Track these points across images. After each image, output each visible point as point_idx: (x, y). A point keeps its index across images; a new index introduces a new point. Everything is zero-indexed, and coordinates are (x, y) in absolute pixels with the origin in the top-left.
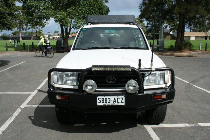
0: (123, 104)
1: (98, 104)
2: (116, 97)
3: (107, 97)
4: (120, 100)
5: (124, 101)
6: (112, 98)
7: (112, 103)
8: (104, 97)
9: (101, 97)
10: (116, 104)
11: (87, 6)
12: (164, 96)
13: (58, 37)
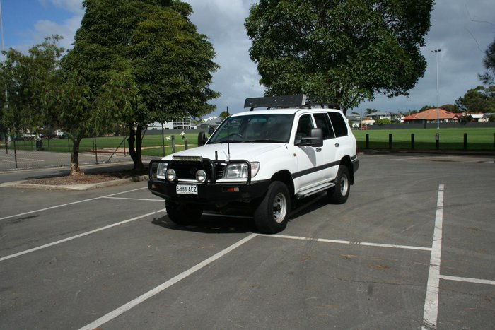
0: (196, 193)
1: (178, 192)
2: (190, 186)
3: (184, 186)
4: (193, 189)
5: (196, 190)
6: (188, 187)
7: (187, 192)
8: (182, 186)
9: (179, 186)
10: (191, 193)
11: (368, 61)
12: (237, 189)
13: (372, 122)
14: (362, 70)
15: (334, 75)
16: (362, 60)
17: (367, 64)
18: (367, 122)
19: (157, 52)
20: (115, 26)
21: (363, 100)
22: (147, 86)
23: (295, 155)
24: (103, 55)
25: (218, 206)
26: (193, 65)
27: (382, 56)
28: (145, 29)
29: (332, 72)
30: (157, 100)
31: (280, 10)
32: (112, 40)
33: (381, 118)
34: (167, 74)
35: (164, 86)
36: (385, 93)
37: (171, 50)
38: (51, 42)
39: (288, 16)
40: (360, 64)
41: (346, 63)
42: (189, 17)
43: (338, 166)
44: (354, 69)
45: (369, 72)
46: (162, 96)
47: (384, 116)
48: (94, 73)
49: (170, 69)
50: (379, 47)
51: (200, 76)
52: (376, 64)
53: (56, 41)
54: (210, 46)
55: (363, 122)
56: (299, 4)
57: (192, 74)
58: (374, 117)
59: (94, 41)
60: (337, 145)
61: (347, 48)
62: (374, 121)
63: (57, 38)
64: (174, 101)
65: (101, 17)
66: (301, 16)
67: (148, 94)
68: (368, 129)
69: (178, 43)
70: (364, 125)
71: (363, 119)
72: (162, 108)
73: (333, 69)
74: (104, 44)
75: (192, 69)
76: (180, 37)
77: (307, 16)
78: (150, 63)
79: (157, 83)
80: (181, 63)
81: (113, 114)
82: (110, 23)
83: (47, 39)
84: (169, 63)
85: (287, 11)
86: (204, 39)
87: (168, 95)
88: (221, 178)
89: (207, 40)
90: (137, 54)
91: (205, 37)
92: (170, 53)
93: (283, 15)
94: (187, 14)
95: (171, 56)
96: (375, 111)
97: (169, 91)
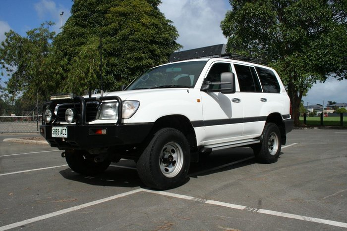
0: (66, 136)
1: (53, 135)
2: (62, 129)
3: (57, 128)
5: (66, 133)
7: (60, 135)
9: (54, 128)
12: (104, 132)
13: (332, 111)
14: (315, 57)
15: (290, 61)
16: (314, 48)
17: (318, 51)
18: (328, 111)
19: (125, 31)
20: (94, 12)
21: (315, 82)
22: (114, 60)
23: (199, 101)
24: (80, 35)
25: (92, 153)
26: (156, 43)
27: (332, 43)
28: (116, 13)
29: (288, 58)
30: (123, 72)
31: (246, 10)
32: (91, 23)
33: (340, 108)
34: (131, 50)
35: (128, 59)
36: (335, 77)
37: (137, 31)
38: (45, 27)
39: (252, 14)
40: (313, 52)
41: (301, 51)
42: (158, 7)
43: (265, 122)
44: (307, 56)
45: (321, 58)
46: (127, 68)
47: (342, 106)
48: (71, 49)
49: (134, 45)
50: (330, 36)
51: (162, 53)
52: (327, 50)
53: (49, 26)
54: (174, 30)
55: (325, 111)
56: (261, 4)
57: (155, 50)
58: (333, 108)
59: (77, 24)
60: (264, 100)
61: (301, 38)
62: (333, 111)
63: (50, 24)
64: (137, 73)
65: (82, 5)
66: (262, 14)
67: (115, 66)
68: (329, 116)
69: (144, 25)
70: (326, 113)
71: (325, 109)
72: (127, 79)
73: (289, 56)
74: (84, 27)
75: (155, 47)
76: (146, 20)
77: (267, 13)
78: (119, 40)
79: (123, 58)
80: (146, 41)
81: (80, 81)
82: (90, 9)
83: (42, 25)
84: (134, 40)
85: (251, 10)
86: (169, 24)
87: (132, 67)
88: (94, 119)
89: (172, 24)
90: (109, 34)
91: (170, 21)
92: (136, 33)
93: (248, 13)
94: (156, 4)
95: (137, 35)
96: (335, 103)
97: (132, 64)
